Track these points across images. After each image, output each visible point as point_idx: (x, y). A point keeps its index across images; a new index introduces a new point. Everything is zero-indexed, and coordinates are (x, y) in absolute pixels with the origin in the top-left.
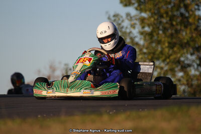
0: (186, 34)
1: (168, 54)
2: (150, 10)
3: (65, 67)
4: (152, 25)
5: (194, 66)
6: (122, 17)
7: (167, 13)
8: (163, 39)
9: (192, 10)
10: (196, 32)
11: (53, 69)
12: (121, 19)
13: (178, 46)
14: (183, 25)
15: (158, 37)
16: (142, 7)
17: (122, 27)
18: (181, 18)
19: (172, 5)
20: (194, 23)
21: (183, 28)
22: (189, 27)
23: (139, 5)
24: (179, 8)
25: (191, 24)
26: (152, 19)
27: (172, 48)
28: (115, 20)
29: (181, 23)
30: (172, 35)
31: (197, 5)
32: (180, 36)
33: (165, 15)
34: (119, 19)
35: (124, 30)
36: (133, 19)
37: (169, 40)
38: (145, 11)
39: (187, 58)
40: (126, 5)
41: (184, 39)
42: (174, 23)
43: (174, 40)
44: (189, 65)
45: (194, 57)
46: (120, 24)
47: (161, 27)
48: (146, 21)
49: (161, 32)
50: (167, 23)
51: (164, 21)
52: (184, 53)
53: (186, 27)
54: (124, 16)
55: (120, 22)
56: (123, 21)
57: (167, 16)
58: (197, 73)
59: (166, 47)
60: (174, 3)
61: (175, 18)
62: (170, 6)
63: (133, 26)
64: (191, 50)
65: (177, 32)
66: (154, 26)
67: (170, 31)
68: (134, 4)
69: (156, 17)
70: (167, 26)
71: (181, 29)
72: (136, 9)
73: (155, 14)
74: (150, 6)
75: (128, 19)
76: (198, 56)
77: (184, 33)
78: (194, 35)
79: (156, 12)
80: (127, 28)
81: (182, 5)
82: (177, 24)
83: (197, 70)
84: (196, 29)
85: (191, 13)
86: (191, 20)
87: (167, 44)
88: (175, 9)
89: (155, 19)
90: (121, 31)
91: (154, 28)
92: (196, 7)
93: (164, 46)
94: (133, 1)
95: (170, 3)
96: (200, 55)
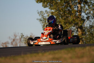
0: (71, 18)
1: (64, 27)
2: (55, 9)
3: (21, 35)
4: (56, 15)
5: (75, 31)
6: (44, 12)
8: (61, 21)
10: (75, 17)
11: (15, 36)
12: (43, 13)
13: (68, 23)
14: (69, 14)
15: (59, 20)
16: (51, 7)
17: (44, 17)
18: (68, 11)
19: (64, 6)
20: (74, 13)
27: (66, 24)
28: (41, 14)
29: (68, 14)
30: (65, 19)
32: (68, 19)
33: (61, 11)
35: (45, 18)
36: (48, 13)
37: (64, 21)
38: (53, 9)
39: (72, 28)
40: (45, 7)
41: (70, 20)
42: (66, 14)
43: (66, 21)
44: (73, 31)
45: (75, 28)
46: (43, 15)
47: (60, 16)
48: (54, 13)
49: (60, 18)
50: (63, 14)
51: (61, 13)
52: (71, 26)
53: (71, 15)
56: (44, 14)
58: (77, 34)
59: (63, 24)
61: (66, 12)
62: (63, 7)
64: (73, 25)
66: (57, 15)
67: (64, 17)
69: (58, 12)
70: (63, 15)
71: (68, 16)
72: (49, 8)
73: (57, 10)
74: (55, 7)
75: (46, 13)
78: (74, 18)
80: (46, 17)
81: (68, 6)
82: (67, 14)
85: (72, 9)
86: (72, 12)
87: (63, 23)
88: (65, 8)
89: (57, 12)
90: (44, 18)
91: (57, 16)
92: (74, 6)
93: (62, 24)
94: (48, 5)
95: (63, 5)
96: (77, 26)
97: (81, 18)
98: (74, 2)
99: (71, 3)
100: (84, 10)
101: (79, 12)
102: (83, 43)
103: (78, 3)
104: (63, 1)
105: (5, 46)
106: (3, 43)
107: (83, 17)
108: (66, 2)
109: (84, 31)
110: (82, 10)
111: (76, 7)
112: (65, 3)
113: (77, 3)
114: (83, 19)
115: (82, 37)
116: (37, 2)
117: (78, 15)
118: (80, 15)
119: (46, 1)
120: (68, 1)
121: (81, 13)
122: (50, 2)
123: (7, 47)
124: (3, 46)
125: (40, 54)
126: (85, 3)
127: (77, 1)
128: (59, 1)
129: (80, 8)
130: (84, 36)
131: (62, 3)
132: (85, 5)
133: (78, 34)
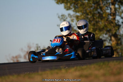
0: (102, 23)
2: (81, 11)
3: (36, 46)
5: (107, 41)
6: (66, 16)
7: (90, 12)
8: (90, 27)
9: (104, 10)
11: (30, 47)
12: (65, 17)
13: (98, 30)
16: (77, 10)
18: (98, 15)
20: (106, 17)
21: (100, 20)
22: (103, 19)
23: (75, 9)
24: (97, 9)
25: (104, 18)
26: (83, 16)
28: (62, 18)
29: (99, 17)
30: (94, 25)
31: (107, 7)
32: (99, 24)
33: (89, 14)
34: (64, 17)
36: (72, 17)
38: (78, 12)
39: (104, 37)
40: (68, 10)
41: (101, 26)
42: (95, 17)
43: (95, 27)
44: (105, 40)
45: (107, 36)
47: (88, 20)
48: (79, 17)
50: (91, 18)
51: (89, 17)
52: (101, 34)
53: (102, 19)
54: (67, 16)
55: (65, 19)
56: (67, 18)
57: (91, 14)
60: (94, 7)
61: (95, 15)
62: (92, 9)
63: (72, 21)
64: (105, 32)
65: (97, 22)
67: (93, 22)
68: (72, 8)
69: (85, 15)
70: (91, 19)
72: (74, 11)
73: (84, 13)
74: (81, 9)
75: (69, 17)
76: (109, 35)
77: (101, 23)
78: (106, 24)
79: (85, 12)
81: (98, 7)
82: (96, 18)
83: (109, 43)
84: (107, 20)
85: (104, 11)
86: (104, 15)
87: (92, 30)
88: (95, 10)
89: (84, 16)
92: (106, 8)
94: (71, 7)
95: (92, 7)
96: (111, 34)
97: (116, 23)
98: (106, 3)
99: (102, 3)
100: (119, 13)
101: (112, 14)
102: (119, 55)
103: (111, 4)
104: (92, 1)
105: (15, 61)
106: (13, 57)
107: (118, 21)
108: (95, 2)
109: (119, 39)
110: (116, 13)
111: (109, 8)
112: (95, 4)
113: (109, 3)
114: (117, 24)
115: (117, 47)
116: (57, 3)
117: (112, 19)
118: (114, 19)
119: (69, 2)
120: (97, 1)
121: (115, 17)
122: (75, 3)
123: (19, 61)
124: (13, 61)
125: (63, 71)
126: (120, 4)
127: (110, 1)
128: (87, 1)
129: (113, 10)
130: (120, 47)
131: (90, 4)
132: (121, 6)
133: (111, 44)
